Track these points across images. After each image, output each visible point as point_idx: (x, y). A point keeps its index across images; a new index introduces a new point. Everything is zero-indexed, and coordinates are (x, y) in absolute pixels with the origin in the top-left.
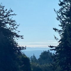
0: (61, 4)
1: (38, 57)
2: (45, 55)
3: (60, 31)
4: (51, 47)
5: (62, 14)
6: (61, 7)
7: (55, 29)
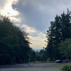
0: (48, 31)
1: (39, 52)
2: (42, 51)
3: (47, 42)
4: (44, 48)
5: (48, 35)
6: (48, 32)
7: (45, 41)
